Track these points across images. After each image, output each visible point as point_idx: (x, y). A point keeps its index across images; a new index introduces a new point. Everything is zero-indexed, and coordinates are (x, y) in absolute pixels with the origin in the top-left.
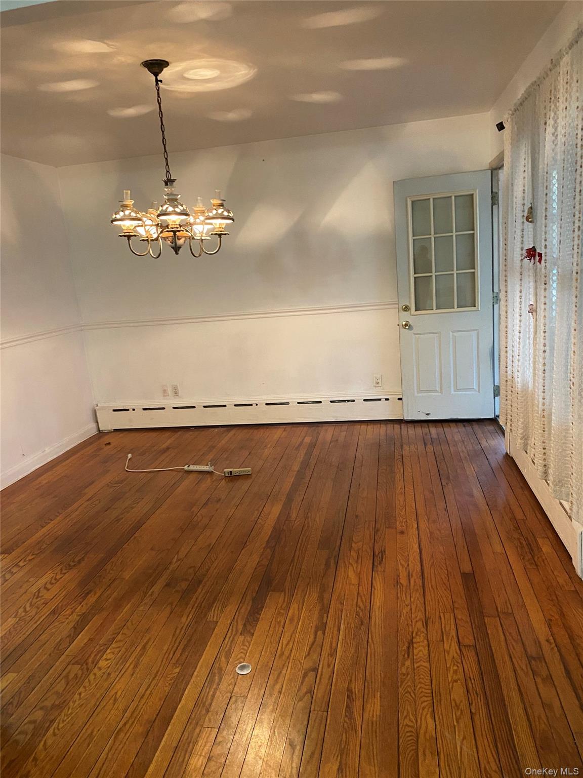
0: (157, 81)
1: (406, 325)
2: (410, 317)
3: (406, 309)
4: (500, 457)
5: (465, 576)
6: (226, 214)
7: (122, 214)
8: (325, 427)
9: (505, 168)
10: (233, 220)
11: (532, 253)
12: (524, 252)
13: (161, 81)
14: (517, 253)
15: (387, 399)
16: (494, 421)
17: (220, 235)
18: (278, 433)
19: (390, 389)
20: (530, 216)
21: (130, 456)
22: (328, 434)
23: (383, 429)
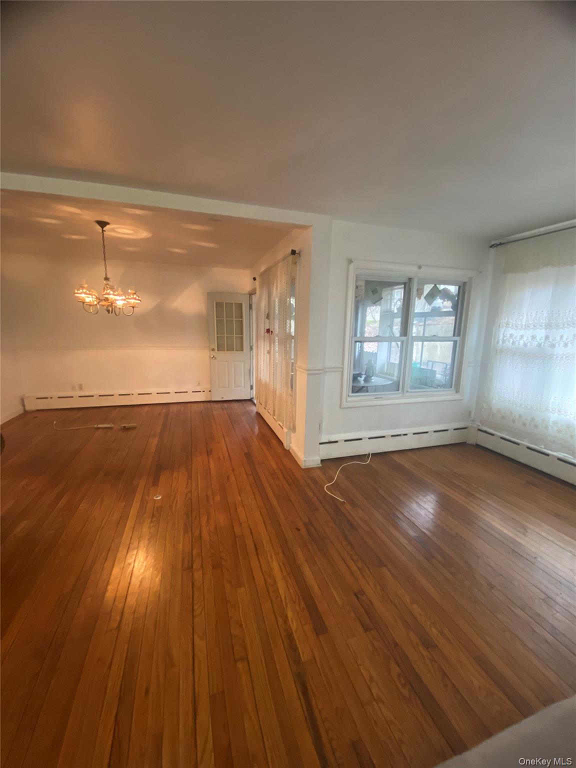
0: (103, 231)
1: (213, 357)
2: (216, 353)
3: (213, 350)
4: (254, 413)
5: (246, 454)
6: (137, 298)
7: (81, 291)
8: (172, 405)
9: (257, 294)
10: (140, 301)
11: (268, 331)
12: (266, 331)
13: (105, 231)
14: (262, 331)
15: (204, 391)
16: (251, 400)
17: (133, 307)
18: (146, 408)
19: (206, 386)
20: (268, 317)
21: (55, 422)
22: (174, 408)
23: (202, 405)
